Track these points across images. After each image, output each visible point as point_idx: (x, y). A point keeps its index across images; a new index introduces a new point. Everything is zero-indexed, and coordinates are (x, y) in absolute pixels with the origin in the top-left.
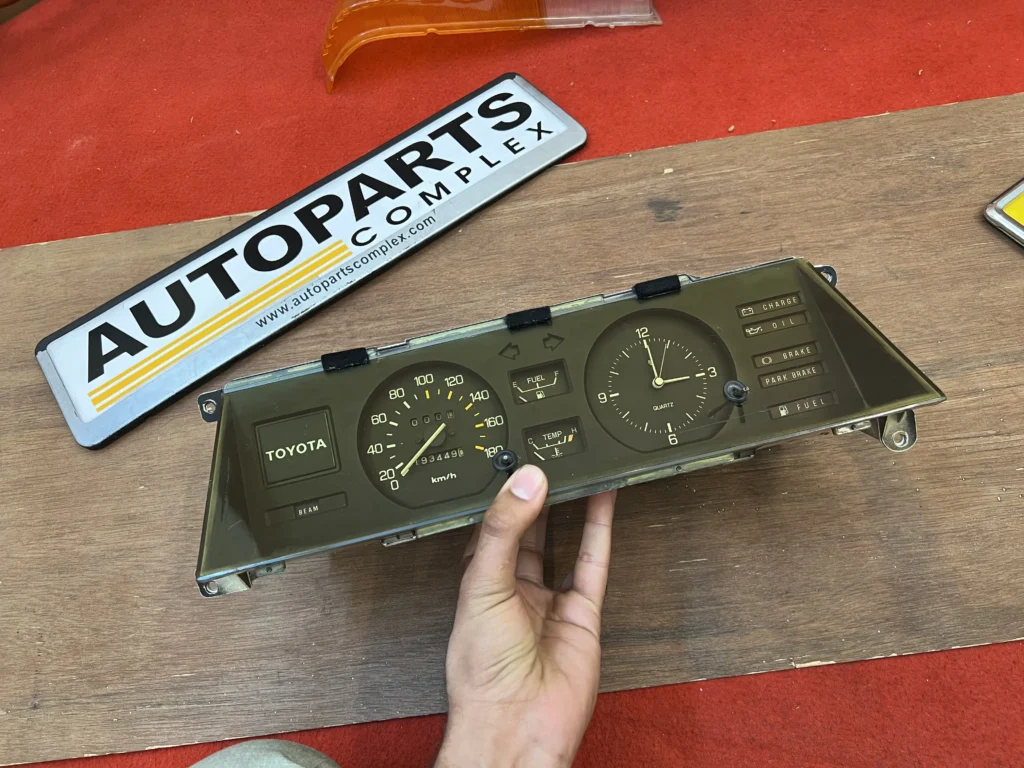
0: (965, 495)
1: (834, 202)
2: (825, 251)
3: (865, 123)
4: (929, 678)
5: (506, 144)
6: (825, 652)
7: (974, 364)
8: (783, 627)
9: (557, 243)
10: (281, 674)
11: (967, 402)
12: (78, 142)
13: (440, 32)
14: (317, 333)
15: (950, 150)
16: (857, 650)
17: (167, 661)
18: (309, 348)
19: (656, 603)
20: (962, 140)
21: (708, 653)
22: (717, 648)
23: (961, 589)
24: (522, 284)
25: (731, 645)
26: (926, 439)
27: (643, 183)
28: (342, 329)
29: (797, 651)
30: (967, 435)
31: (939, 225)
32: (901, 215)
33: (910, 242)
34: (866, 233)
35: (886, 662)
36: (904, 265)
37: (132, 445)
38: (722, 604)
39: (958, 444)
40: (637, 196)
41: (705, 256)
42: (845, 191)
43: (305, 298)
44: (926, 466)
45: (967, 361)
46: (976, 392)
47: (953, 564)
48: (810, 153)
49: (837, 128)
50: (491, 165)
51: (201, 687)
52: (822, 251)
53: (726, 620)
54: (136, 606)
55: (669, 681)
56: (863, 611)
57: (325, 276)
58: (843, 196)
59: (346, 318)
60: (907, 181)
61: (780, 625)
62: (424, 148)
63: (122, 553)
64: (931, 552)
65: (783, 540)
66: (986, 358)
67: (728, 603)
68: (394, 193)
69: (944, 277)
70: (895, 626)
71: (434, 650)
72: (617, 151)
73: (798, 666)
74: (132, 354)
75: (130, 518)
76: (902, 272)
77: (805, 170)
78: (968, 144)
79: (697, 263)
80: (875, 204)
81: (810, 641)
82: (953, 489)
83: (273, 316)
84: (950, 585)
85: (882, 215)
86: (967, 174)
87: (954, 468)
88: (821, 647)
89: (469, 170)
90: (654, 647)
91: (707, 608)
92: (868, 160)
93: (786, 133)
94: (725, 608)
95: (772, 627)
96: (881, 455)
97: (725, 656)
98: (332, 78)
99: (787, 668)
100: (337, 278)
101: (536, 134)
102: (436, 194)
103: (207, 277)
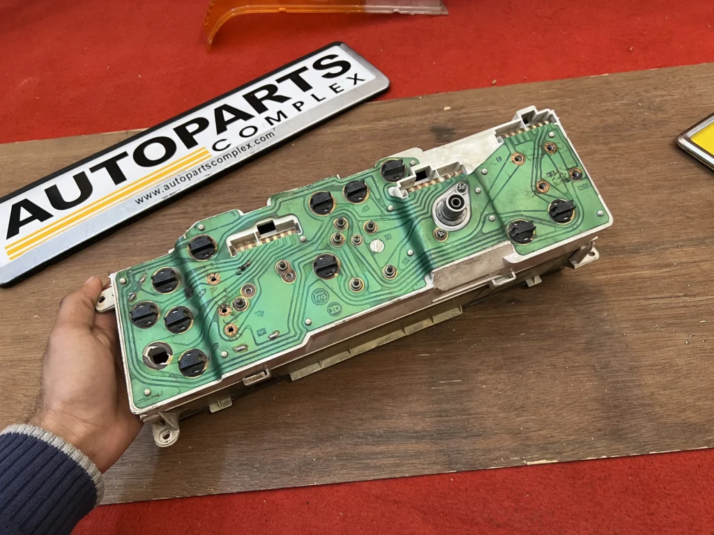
0: (661, 339)
3: (591, 80)
4: (631, 476)
5: (331, 87)
6: (551, 454)
7: (668, 246)
8: (517, 434)
9: (363, 155)
11: (662, 273)
12: (26, 81)
13: (288, 11)
14: (181, 211)
15: (652, 99)
16: (575, 452)
18: (174, 221)
19: (420, 412)
20: (660, 93)
21: (459, 452)
22: (466, 448)
23: (657, 409)
25: (477, 446)
26: (631, 298)
27: (428, 116)
28: (200, 209)
29: (528, 452)
30: (662, 296)
31: (643, 149)
32: (616, 142)
33: (622, 160)
35: (598, 463)
36: (617, 176)
37: (33, 286)
38: (471, 414)
39: (655, 302)
40: (424, 125)
42: (575, 124)
43: (173, 185)
44: (632, 317)
45: (663, 243)
46: (669, 265)
47: (651, 390)
48: (550, 98)
49: (569, 82)
50: (318, 100)
53: (474, 426)
54: (20, 402)
55: (426, 472)
56: (581, 423)
57: (190, 170)
58: (574, 128)
59: (203, 201)
60: (620, 119)
61: (516, 432)
62: (272, 89)
63: (14, 363)
64: (634, 380)
65: (520, 368)
66: (677, 241)
67: (475, 414)
68: (246, 117)
69: (646, 185)
70: (605, 435)
71: (245, 442)
72: (412, 94)
73: (529, 463)
74: (42, 220)
75: (24, 338)
76: (616, 180)
78: (665, 96)
80: (597, 134)
81: (539, 444)
82: (652, 334)
83: (148, 197)
84: (648, 405)
85: (601, 141)
86: (664, 116)
87: (652, 319)
88: (547, 449)
89: (302, 103)
90: (416, 445)
91: (459, 417)
92: (593, 105)
93: (533, 86)
94: (473, 418)
95: (510, 433)
96: (597, 308)
97: (472, 454)
98: (211, 42)
99: (520, 465)
100: (198, 171)
101: (353, 81)
102: (277, 118)
103: (104, 170)
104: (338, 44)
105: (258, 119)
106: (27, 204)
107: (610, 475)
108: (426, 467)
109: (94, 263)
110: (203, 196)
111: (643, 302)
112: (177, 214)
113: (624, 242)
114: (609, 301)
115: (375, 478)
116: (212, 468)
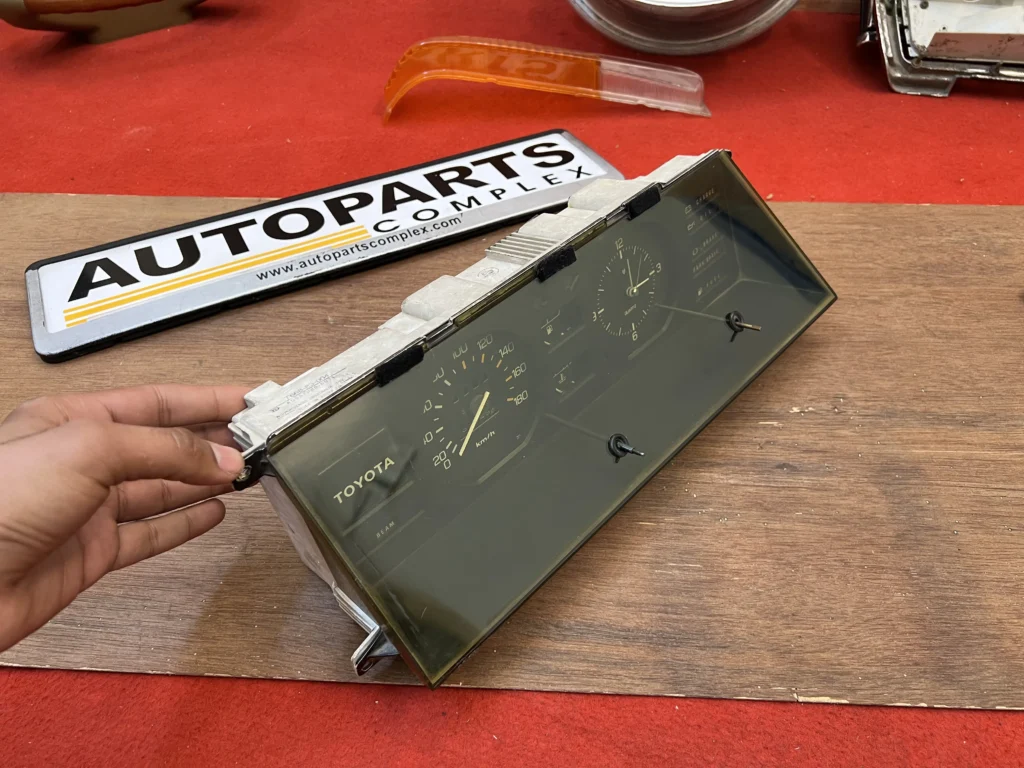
0: (1012, 546)
1: (870, 265)
2: (859, 303)
3: (906, 209)
4: (966, 739)
5: (545, 178)
6: (839, 689)
7: (1019, 422)
8: (785, 653)
10: (173, 608)
11: (1011, 456)
12: (137, 130)
13: (499, 83)
14: (317, 299)
15: (993, 240)
16: (877, 692)
18: (304, 310)
19: (634, 603)
20: (1004, 234)
21: (691, 667)
22: (701, 663)
23: (1008, 643)
25: (720, 663)
26: (966, 484)
28: (343, 299)
29: (801, 681)
30: (1013, 487)
31: (980, 298)
32: (941, 285)
33: (950, 308)
34: (902, 295)
35: (913, 714)
36: (943, 327)
38: (715, 616)
39: (1004, 494)
42: (883, 258)
44: (968, 510)
45: (1012, 418)
47: (998, 616)
48: (848, 224)
49: (877, 210)
53: (717, 634)
55: (637, 691)
56: (886, 649)
58: (880, 261)
59: (350, 291)
60: (947, 259)
61: (783, 649)
64: (970, 598)
65: (793, 560)
67: (721, 615)
68: (425, 198)
70: (925, 672)
73: (801, 699)
76: (941, 331)
77: (843, 236)
78: (1011, 238)
80: (913, 272)
81: (819, 672)
82: (997, 537)
84: (994, 636)
85: (920, 282)
86: (1010, 261)
87: (998, 516)
88: (832, 681)
90: (625, 649)
91: (695, 617)
92: (908, 237)
93: (825, 206)
94: (716, 621)
95: (773, 650)
96: (912, 491)
97: (712, 673)
98: (390, 110)
99: (788, 699)
101: (576, 174)
102: (467, 204)
103: (221, 236)
104: (560, 131)
105: (442, 203)
106: (107, 265)
107: (932, 735)
108: (637, 683)
109: (183, 348)
110: (351, 286)
111: (984, 493)
112: (310, 302)
113: (954, 411)
114: (932, 484)
115: (556, 688)
116: (303, 641)
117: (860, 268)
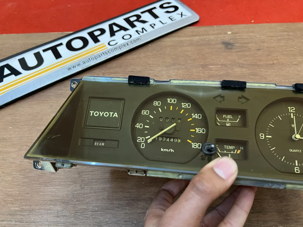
1: (292, 49)
2: (290, 65)
5: (169, 18)
9: (187, 53)
10: (58, 213)
12: (10, 4)
17: (9, 202)
24: (172, 66)
27: (220, 36)
37: (10, 110)
40: (218, 40)
41: (244, 63)
42: (296, 46)
43: (87, 61)
48: (282, 32)
49: (292, 25)
50: (163, 24)
51: (22, 215)
52: (289, 65)
57: (97, 55)
58: (296, 47)
59: (103, 71)
62: (138, 17)
68: (125, 29)
71: (128, 208)
74: (16, 75)
75: (4, 139)
77: (281, 37)
79: (241, 65)
83: (74, 67)
89: (155, 25)
93: (273, 25)
95: (277, 212)
97: (257, 223)
100: (101, 55)
101: (181, 16)
102: (142, 31)
103: (50, 51)
105: (132, 31)
106: (8, 66)
109: (43, 101)
110: (102, 69)
116: (109, 222)
117: (289, 51)
